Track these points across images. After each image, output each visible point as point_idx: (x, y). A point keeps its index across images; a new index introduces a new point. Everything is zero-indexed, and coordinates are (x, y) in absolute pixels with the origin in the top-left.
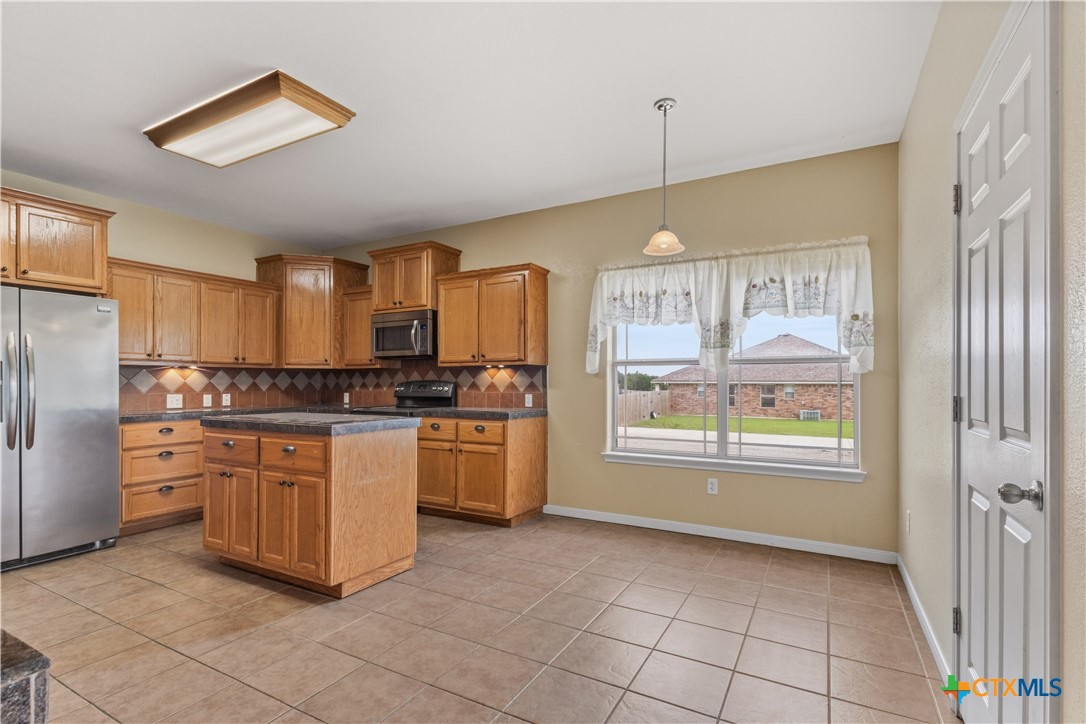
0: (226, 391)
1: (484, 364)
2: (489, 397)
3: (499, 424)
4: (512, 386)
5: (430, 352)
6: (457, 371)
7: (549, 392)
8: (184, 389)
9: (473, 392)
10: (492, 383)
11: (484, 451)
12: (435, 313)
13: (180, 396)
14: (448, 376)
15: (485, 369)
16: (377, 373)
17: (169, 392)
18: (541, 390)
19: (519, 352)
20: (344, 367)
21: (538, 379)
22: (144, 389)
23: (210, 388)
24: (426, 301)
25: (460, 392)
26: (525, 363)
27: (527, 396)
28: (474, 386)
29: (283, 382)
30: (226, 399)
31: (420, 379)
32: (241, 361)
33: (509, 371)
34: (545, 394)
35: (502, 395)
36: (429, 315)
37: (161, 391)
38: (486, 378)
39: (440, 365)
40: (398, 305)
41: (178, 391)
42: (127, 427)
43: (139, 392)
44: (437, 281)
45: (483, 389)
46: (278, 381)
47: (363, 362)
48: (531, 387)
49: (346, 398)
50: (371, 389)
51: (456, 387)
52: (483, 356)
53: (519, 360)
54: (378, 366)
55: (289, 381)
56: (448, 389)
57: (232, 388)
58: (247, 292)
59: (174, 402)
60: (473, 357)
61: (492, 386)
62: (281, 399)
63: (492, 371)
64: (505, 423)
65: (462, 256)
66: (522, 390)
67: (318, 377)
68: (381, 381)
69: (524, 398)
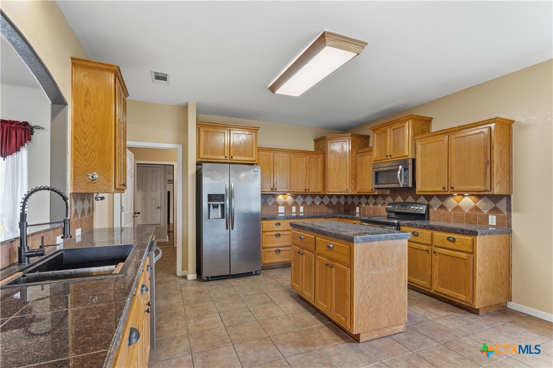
0: (301, 205)
1: (452, 193)
2: (455, 215)
3: (469, 238)
4: (476, 209)
5: (410, 185)
6: (429, 197)
7: (513, 215)
8: (285, 204)
9: (442, 211)
10: (458, 206)
11: (455, 255)
12: (414, 161)
13: (283, 207)
14: (422, 200)
15: (452, 196)
16: (375, 197)
17: (279, 205)
18: (506, 213)
19: (485, 185)
20: (357, 193)
21: (502, 205)
22: (270, 204)
23: (295, 204)
24: (408, 153)
25: (431, 210)
26: (490, 193)
27: (490, 217)
28: (442, 207)
29: (326, 201)
30: (302, 209)
31: (403, 201)
32: (307, 191)
33: (473, 198)
34: (509, 217)
35: (467, 215)
36: (410, 162)
37: (276, 204)
38: (452, 202)
39: (417, 193)
40: (389, 157)
41: (283, 205)
42: (264, 222)
43: (269, 205)
44: (415, 140)
45: (450, 210)
46: (323, 200)
47: (367, 191)
48: (495, 210)
49: (358, 209)
50: (371, 206)
51: (428, 207)
52: (452, 188)
53: (485, 191)
54: (376, 193)
55: (329, 200)
56: (422, 209)
57: (304, 203)
58: (310, 156)
59: (281, 209)
60: (444, 188)
61: (458, 208)
62: (325, 210)
63: (458, 198)
64: (474, 237)
65: (433, 122)
66: (485, 212)
67: (343, 198)
68: (377, 201)
69: (488, 218)
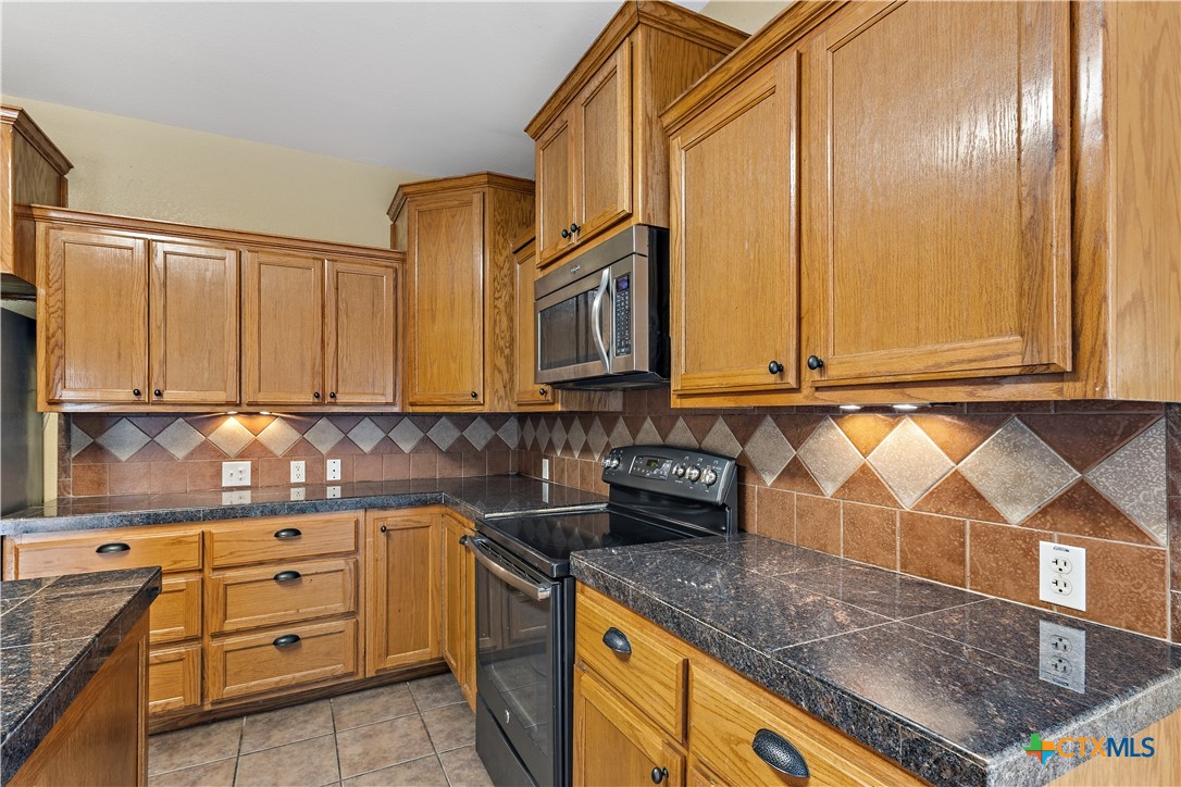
0: (333, 454)
1: (826, 398)
2: (853, 522)
4: (962, 492)
5: (640, 360)
6: (745, 422)
8: (252, 451)
9: (797, 493)
10: (865, 470)
12: (660, 240)
13: (246, 465)
14: (720, 436)
15: (834, 412)
16: (586, 421)
17: (226, 457)
18: (1161, 539)
19: (1030, 326)
20: (515, 409)
22: (180, 454)
23: (301, 449)
24: (628, 194)
25: (752, 486)
26: (1071, 391)
27: (1047, 550)
28: (796, 472)
29: (444, 436)
30: (334, 469)
31: (658, 440)
32: (329, 399)
33: (943, 424)
35: (911, 523)
36: (640, 244)
37: (215, 455)
38: (839, 447)
39: (676, 403)
41: (241, 456)
43: (171, 458)
44: (667, 134)
45: (829, 489)
46: (432, 434)
48: (1082, 511)
50: (577, 455)
51: (742, 470)
52: (820, 365)
54: (559, 408)
56: (713, 480)
57: (345, 447)
59: (236, 473)
60: (777, 372)
61: (864, 481)
62: (442, 469)
63: (865, 425)
66: (1016, 516)
68: (591, 439)
69: (1032, 556)
